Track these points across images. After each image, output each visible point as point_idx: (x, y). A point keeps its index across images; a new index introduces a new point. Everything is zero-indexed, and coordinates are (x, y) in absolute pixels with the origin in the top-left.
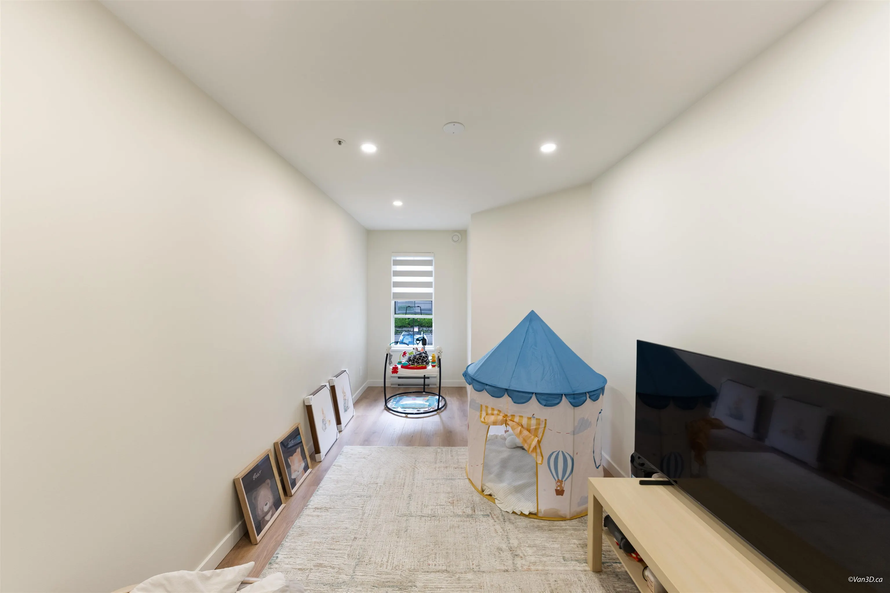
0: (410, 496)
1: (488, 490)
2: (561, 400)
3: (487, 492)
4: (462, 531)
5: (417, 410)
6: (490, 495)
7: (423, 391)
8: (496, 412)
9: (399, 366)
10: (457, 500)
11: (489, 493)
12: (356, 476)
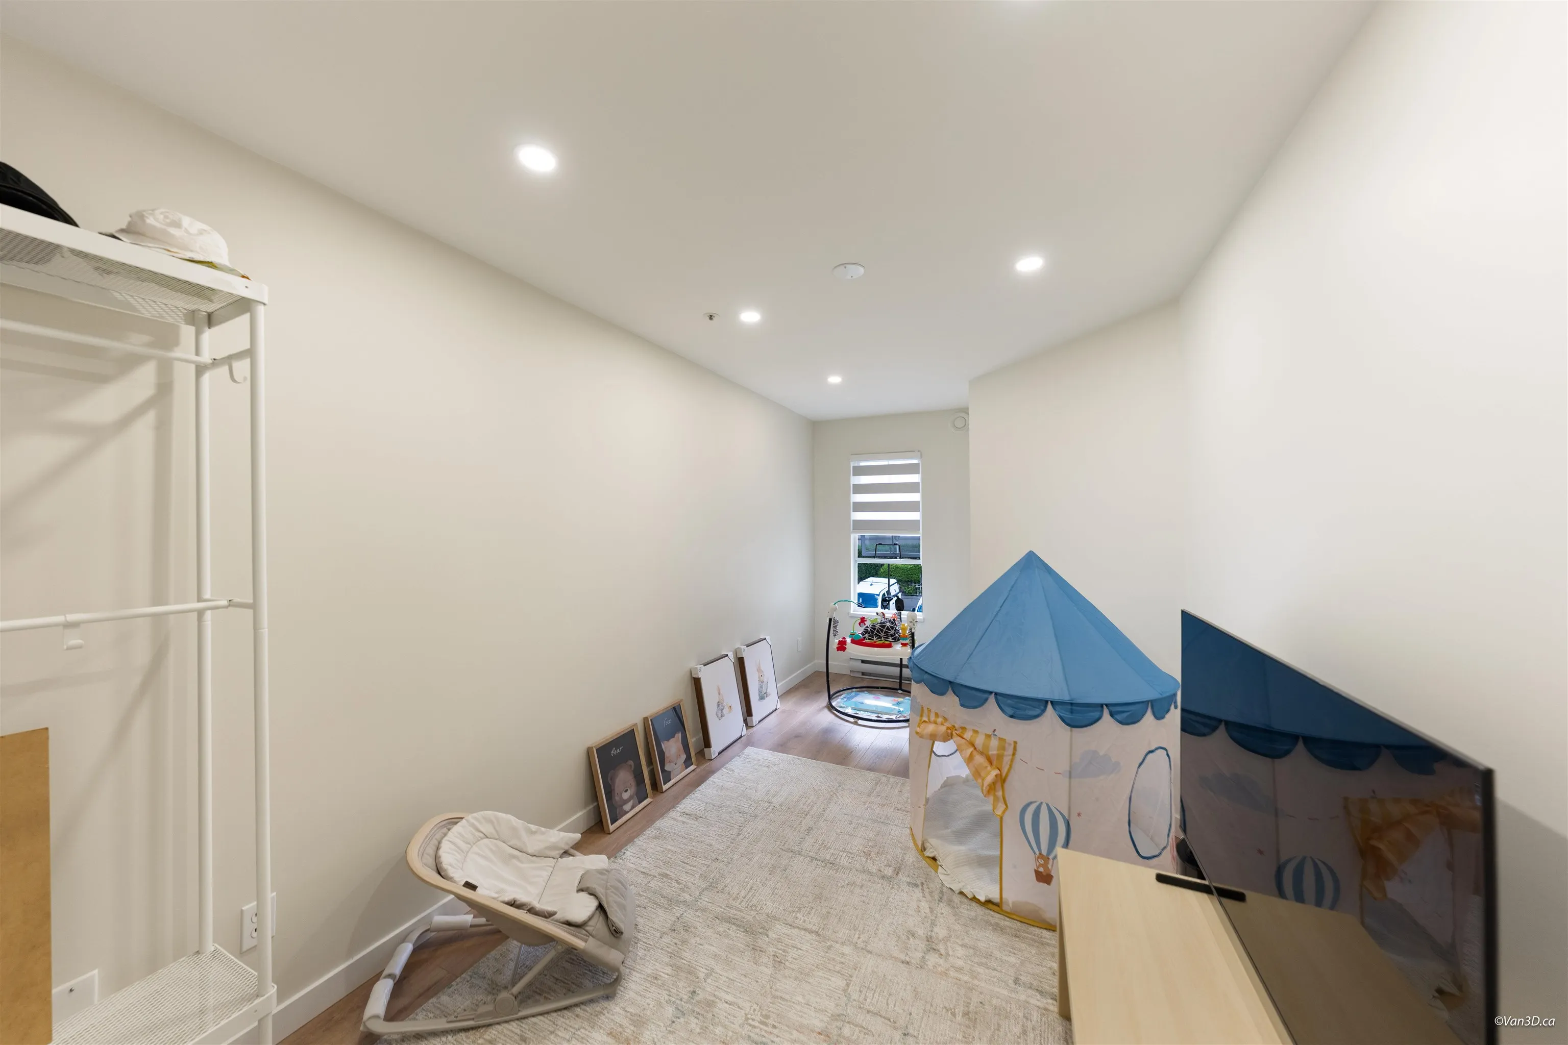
0: (809, 830)
1: (931, 850)
2: (1044, 711)
3: (929, 853)
4: (865, 894)
5: (876, 715)
6: (934, 859)
7: (898, 687)
8: (940, 720)
9: (848, 640)
10: (878, 853)
11: (932, 855)
12: (748, 787)
